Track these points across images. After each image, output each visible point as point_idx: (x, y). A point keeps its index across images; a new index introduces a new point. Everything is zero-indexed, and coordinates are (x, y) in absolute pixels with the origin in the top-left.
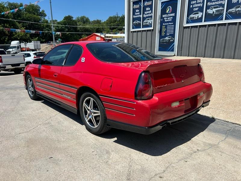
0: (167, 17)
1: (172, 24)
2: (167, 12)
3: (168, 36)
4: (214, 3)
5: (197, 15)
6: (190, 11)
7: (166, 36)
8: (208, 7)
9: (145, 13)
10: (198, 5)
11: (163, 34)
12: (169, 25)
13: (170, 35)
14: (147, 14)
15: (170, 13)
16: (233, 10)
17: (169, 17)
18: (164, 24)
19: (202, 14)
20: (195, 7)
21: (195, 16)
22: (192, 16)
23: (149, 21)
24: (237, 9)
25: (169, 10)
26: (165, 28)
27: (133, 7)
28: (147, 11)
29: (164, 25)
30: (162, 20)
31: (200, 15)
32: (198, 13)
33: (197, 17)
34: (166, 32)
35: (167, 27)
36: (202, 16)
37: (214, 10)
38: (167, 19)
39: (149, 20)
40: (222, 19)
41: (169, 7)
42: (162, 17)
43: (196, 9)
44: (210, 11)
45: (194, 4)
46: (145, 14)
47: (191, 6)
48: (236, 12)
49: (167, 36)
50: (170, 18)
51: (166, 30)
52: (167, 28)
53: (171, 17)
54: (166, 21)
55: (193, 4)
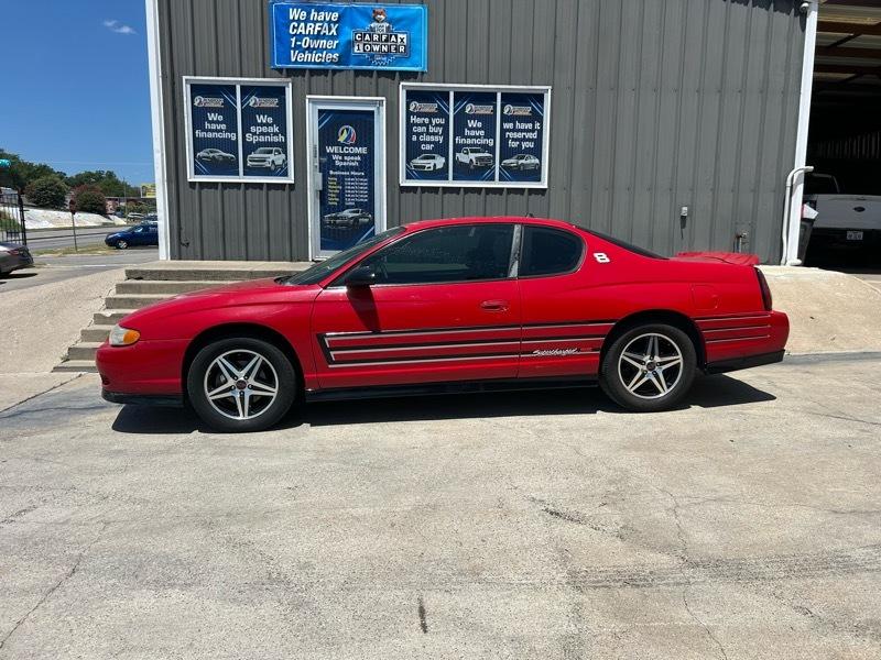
0: (343, 155)
1: (361, 177)
2: (341, 139)
3: (352, 207)
4: (469, 141)
5: (432, 162)
6: (413, 150)
7: (342, 207)
8: (458, 148)
9: (253, 129)
10: (432, 138)
11: (333, 201)
12: (352, 176)
13: (358, 205)
14: (262, 134)
15: (351, 145)
16: (512, 161)
17: (348, 155)
18: (331, 172)
19: (443, 160)
20: (425, 143)
21: (429, 164)
22: (418, 161)
23: (272, 157)
24: (521, 162)
25: (345, 135)
26: (338, 184)
27: (193, 102)
28: (262, 125)
29: (333, 176)
30: (325, 160)
31: (439, 162)
32: (434, 158)
33: (432, 165)
34: (341, 195)
35: (343, 181)
36: (446, 164)
37: (473, 156)
38: (343, 160)
39: (270, 152)
40: (492, 179)
41: (347, 129)
42: (322, 152)
43: (429, 147)
44: (463, 158)
45: (422, 134)
46: (254, 134)
47: (414, 138)
48: (519, 166)
49: (348, 207)
50: (352, 158)
51: (343, 190)
52: (343, 186)
53: (356, 155)
54: (337, 163)
55: (418, 134)
